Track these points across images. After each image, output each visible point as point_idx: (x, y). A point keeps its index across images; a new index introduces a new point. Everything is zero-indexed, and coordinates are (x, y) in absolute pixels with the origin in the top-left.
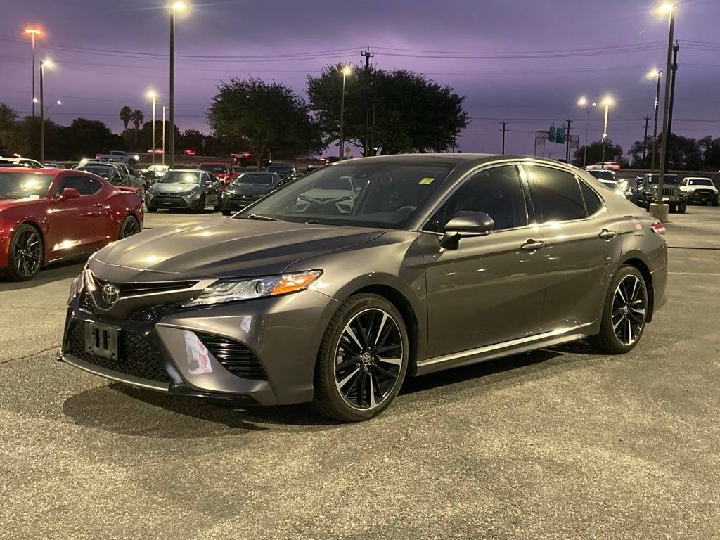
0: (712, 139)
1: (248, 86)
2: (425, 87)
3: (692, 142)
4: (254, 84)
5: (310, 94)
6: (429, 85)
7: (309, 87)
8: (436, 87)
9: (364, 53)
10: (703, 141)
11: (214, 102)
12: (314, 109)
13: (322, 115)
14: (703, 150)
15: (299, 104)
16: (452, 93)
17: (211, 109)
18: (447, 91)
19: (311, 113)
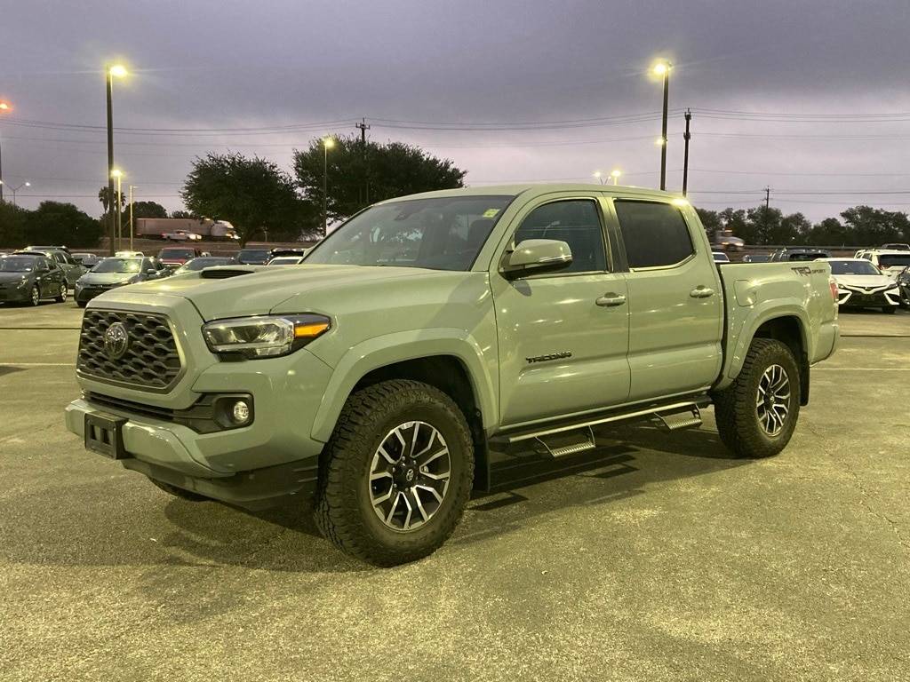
0: (733, 212)
1: (227, 161)
2: (422, 160)
3: (713, 214)
4: (234, 159)
5: (297, 170)
6: (428, 159)
7: (295, 162)
8: (435, 162)
9: (359, 125)
10: (723, 213)
11: (189, 179)
12: (302, 185)
13: (311, 191)
14: (725, 222)
15: (284, 180)
16: (452, 166)
17: (187, 188)
18: (447, 165)
19: (299, 190)
